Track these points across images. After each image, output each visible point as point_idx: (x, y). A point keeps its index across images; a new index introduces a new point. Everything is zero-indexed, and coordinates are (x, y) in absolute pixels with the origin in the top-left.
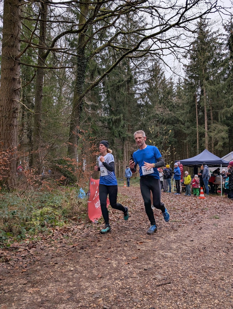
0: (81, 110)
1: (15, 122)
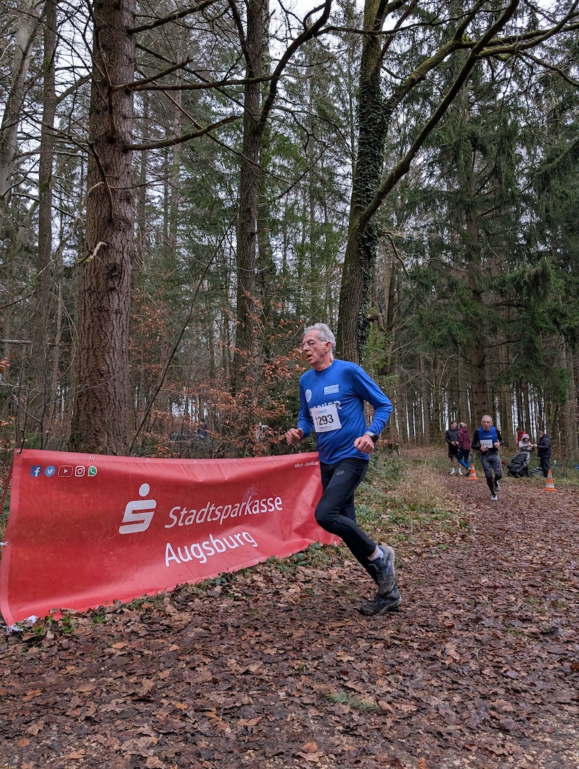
1: (115, 302)
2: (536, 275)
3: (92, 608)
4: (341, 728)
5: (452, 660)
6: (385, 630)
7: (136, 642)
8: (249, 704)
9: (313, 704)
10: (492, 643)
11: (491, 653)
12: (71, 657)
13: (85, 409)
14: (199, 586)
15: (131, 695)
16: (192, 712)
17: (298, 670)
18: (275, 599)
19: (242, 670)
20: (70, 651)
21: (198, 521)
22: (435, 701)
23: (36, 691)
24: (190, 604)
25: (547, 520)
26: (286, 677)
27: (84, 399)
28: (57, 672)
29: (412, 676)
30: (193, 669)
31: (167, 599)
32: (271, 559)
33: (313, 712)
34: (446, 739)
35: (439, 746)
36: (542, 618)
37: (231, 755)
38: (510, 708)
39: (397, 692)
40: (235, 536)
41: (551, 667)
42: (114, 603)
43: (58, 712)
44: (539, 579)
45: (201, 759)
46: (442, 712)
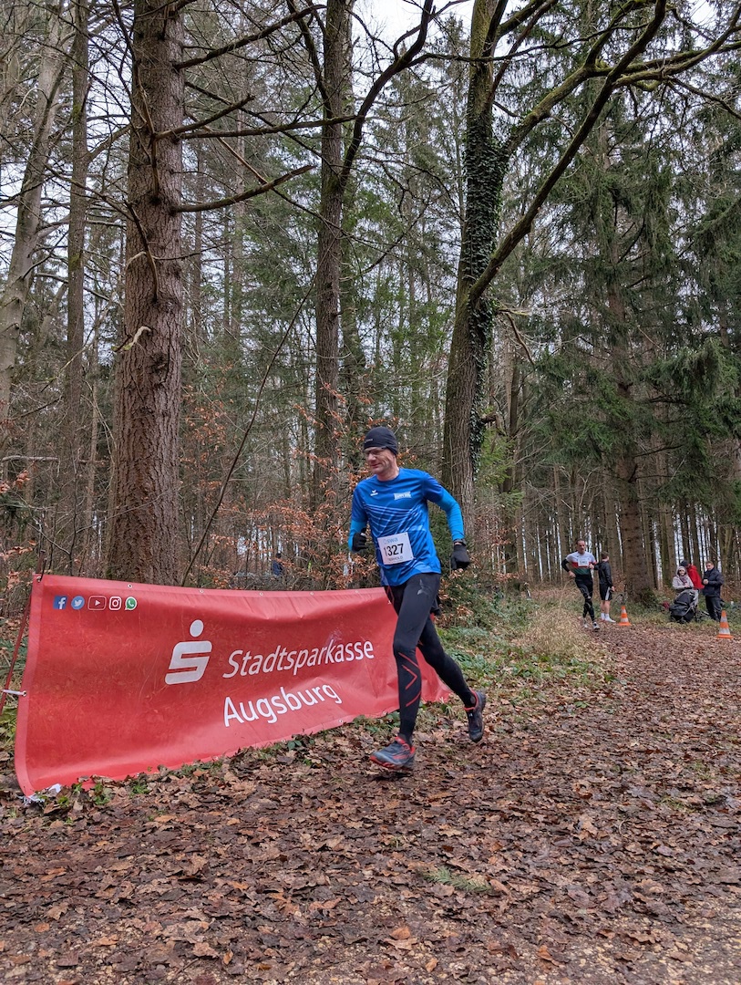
0: (483, 340)
1: (162, 401)
2: (700, 362)
3: (131, 775)
4: (441, 912)
5: (587, 835)
6: (502, 801)
7: (185, 815)
8: (326, 885)
9: (407, 885)
10: (640, 815)
11: (638, 826)
12: (104, 832)
13: (124, 537)
14: (267, 751)
15: (176, 874)
16: (253, 893)
17: (390, 845)
18: (363, 766)
19: (318, 846)
20: (103, 824)
21: (265, 670)
22: (562, 882)
23: (60, 870)
24: (255, 771)
25: (720, 672)
26: (374, 854)
27: (124, 524)
28: (85, 849)
29: (535, 853)
30: (257, 845)
31: (226, 766)
32: (360, 719)
33: (406, 893)
34: (576, 925)
35: (566, 932)
36: (707, 786)
37: (301, 942)
38: (659, 889)
39: (515, 871)
40: (313, 689)
41: (715, 842)
42: (159, 769)
43: (85, 893)
44: (705, 741)
45: (262, 947)
46: (572, 893)
